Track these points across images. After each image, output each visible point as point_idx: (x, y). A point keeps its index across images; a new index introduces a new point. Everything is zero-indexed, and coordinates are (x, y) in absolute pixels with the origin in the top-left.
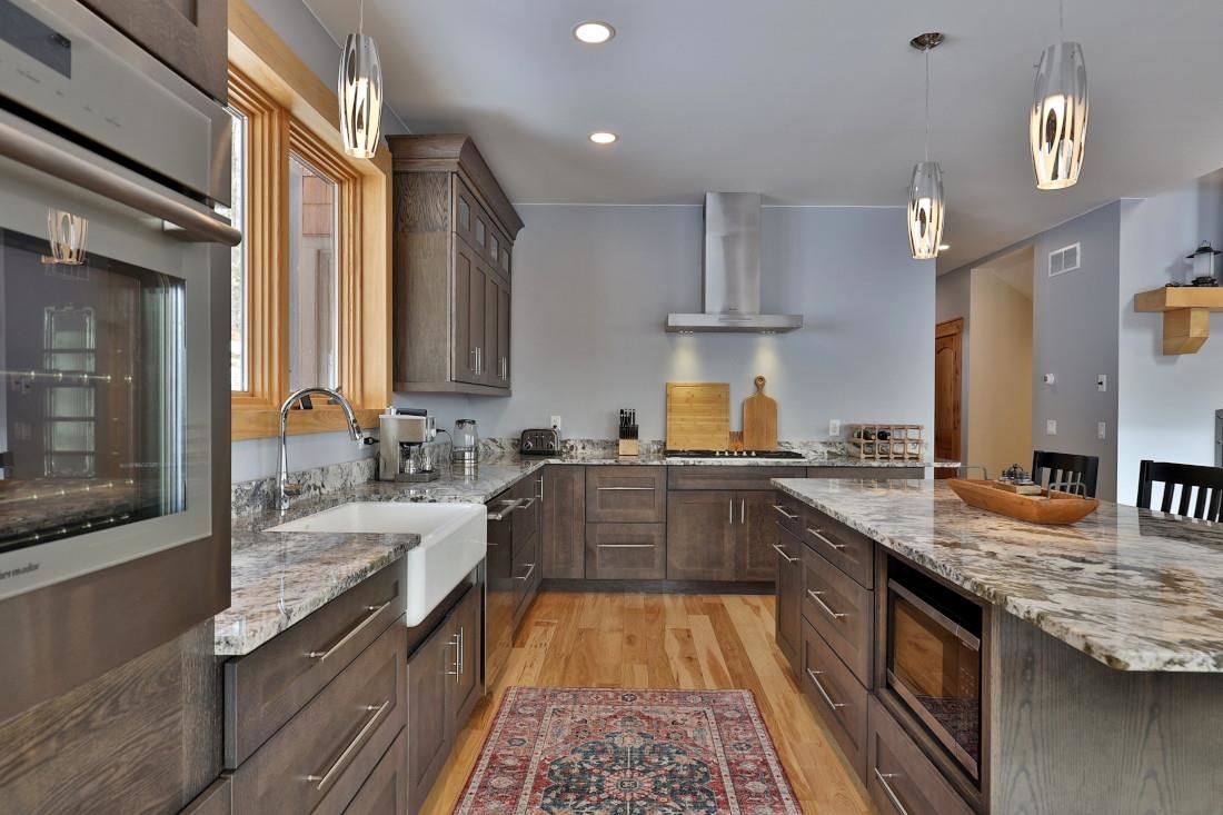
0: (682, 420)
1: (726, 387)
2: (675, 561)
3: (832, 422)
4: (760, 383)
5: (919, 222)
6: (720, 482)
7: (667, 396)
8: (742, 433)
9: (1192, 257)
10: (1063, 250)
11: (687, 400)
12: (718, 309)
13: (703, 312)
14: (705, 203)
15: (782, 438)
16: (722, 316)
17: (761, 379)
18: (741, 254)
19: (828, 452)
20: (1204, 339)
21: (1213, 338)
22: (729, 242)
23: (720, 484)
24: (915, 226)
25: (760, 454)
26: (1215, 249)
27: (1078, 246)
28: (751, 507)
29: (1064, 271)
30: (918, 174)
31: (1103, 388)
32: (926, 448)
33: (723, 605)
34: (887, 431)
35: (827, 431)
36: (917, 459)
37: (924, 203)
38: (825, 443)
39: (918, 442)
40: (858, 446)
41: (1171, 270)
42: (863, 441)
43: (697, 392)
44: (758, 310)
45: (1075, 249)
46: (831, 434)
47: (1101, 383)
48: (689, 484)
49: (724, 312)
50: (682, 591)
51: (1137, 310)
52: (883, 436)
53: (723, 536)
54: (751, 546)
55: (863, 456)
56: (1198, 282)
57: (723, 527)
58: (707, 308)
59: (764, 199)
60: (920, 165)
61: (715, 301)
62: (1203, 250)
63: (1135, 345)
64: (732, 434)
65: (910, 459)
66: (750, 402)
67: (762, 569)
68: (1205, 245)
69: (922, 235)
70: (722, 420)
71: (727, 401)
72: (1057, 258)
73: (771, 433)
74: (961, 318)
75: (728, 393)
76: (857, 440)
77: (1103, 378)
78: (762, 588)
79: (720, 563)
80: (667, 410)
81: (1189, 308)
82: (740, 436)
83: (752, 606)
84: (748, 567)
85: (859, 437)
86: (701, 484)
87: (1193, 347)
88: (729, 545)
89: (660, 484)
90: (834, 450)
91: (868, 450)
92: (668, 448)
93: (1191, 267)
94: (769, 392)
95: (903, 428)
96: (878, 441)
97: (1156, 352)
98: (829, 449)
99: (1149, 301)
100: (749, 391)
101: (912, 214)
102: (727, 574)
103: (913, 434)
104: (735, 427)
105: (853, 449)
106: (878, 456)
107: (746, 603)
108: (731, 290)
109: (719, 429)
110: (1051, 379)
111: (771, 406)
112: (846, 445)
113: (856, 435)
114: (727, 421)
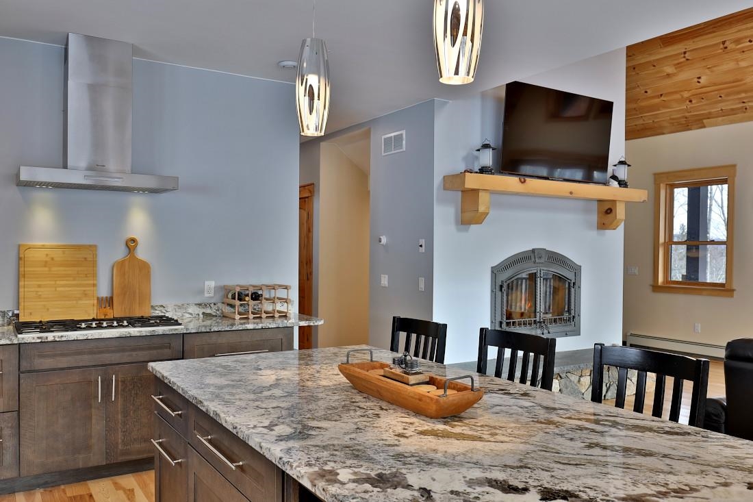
0: (39, 286)
1: (92, 248)
2: (29, 454)
3: (207, 283)
4: (131, 244)
5: (307, 98)
6: (86, 357)
7: (20, 259)
8: (112, 298)
9: (479, 150)
10: (392, 135)
11: (45, 264)
12: (83, 164)
13: (65, 167)
14: (67, 45)
15: (155, 301)
16: (89, 173)
17: (133, 240)
18: (108, 106)
19: (203, 313)
20: (488, 213)
21: (492, 213)
22: (95, 91)
23: (86, 360)
24: (303, 101)
25: (133, 322)
26: (492, 146)
27: (404, 132)
28: (123, 382)
29: (393, 152)
30: (307, 49)
31: (422, 250)
32: (292, 305)
33: (91, 496)
34: (260, 292)
35: (202, 292)
36: (286, 316)
37: (313, 79)
38: (200, 305)
39: (286, 301)
40: (232, 306)
41: (465, 159)
42: (237, 303)
43: (58, 255)
44: (128, 168)
45: (402, 134)
46: (207, 295)
47: (421, 246)
48: (47, 363)
49: (90, 168)
50: (39, 486)
51: (445, 189)
52: (256, 297)
53: (90, 418)
54: (124, 424)
55: (237, 317)
56: (483, 170)
57: (90, 407)
58: (70, 163)
59: (136, 51)
60: (309, 40)
61: (79, 155)
62: (486, 146)
63: (444, 215)
64: (100, 300)
65: (280, 317)
66: (121, 265)
67: (137, 446)
68: (488, 143)
69: (311, 111)
70: (88, 285)
71: (94, 263)
72: (388, 141)
73: (145, 297)
74: (313, 184)
75: (95, 255)
76: (232, 302)
77: (422, 242)
78: (137, 465)
79: (88, 448)
80: (19, 276)
81: (479, 190)
82: (110, 301)
83: (124, 490)
84: (120, 447)
85: (234, 298)
86: (64, 362)
87: (479, 219)
88: (98, 427)
89: (10, 367)
90: (208, 311)
91: (241, 309)
92: (22, 319)
93: (477, 158)
94: (142, 254)
95: (273, 287)
96: (252, 303)
97: (457, 223)
98: (204, 311)
99: (454, 182)
100: (120, 253)
101: (300, 90)
102: (96, 458)
103: (282, 293)
104: (104, 292)
105: (227, 310)
106: (251, 316)
107: (118, 487)
108: (98, 144)
109: (85, 295)
110: (384, 240)
111: (144, 268)
112: (220, 305)
113: (230, 296)
114: (94, 285)
